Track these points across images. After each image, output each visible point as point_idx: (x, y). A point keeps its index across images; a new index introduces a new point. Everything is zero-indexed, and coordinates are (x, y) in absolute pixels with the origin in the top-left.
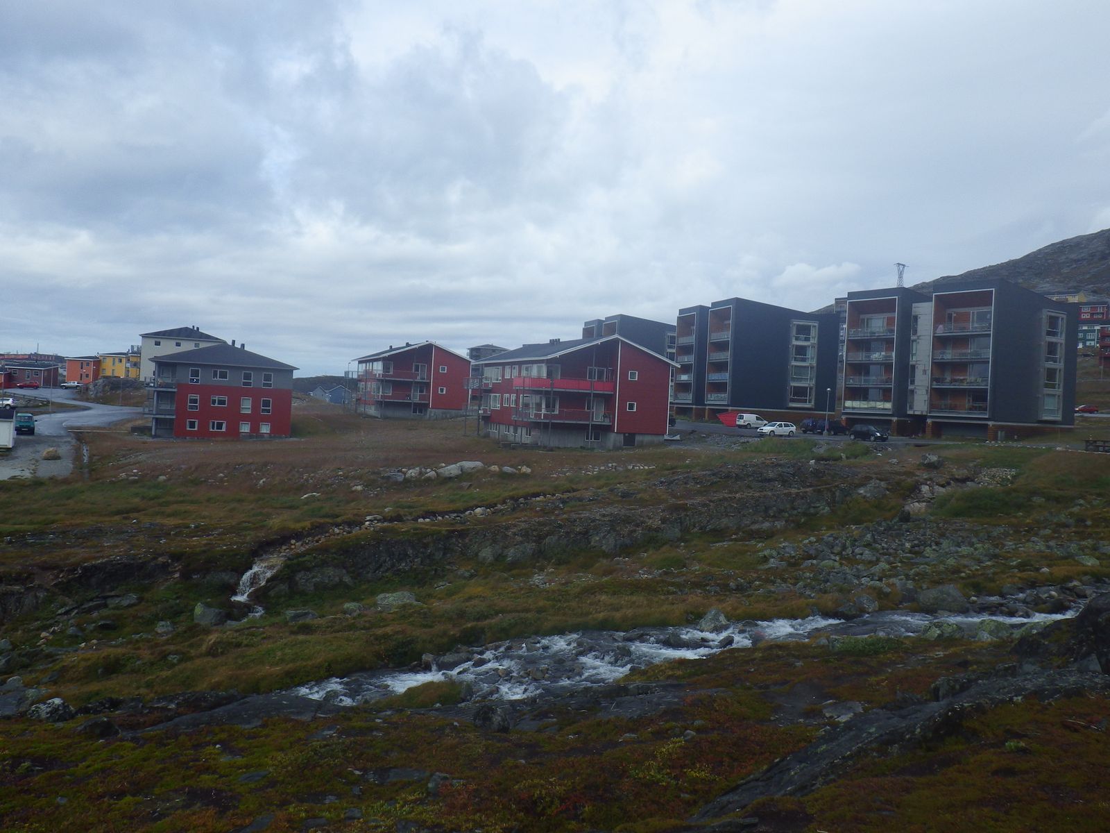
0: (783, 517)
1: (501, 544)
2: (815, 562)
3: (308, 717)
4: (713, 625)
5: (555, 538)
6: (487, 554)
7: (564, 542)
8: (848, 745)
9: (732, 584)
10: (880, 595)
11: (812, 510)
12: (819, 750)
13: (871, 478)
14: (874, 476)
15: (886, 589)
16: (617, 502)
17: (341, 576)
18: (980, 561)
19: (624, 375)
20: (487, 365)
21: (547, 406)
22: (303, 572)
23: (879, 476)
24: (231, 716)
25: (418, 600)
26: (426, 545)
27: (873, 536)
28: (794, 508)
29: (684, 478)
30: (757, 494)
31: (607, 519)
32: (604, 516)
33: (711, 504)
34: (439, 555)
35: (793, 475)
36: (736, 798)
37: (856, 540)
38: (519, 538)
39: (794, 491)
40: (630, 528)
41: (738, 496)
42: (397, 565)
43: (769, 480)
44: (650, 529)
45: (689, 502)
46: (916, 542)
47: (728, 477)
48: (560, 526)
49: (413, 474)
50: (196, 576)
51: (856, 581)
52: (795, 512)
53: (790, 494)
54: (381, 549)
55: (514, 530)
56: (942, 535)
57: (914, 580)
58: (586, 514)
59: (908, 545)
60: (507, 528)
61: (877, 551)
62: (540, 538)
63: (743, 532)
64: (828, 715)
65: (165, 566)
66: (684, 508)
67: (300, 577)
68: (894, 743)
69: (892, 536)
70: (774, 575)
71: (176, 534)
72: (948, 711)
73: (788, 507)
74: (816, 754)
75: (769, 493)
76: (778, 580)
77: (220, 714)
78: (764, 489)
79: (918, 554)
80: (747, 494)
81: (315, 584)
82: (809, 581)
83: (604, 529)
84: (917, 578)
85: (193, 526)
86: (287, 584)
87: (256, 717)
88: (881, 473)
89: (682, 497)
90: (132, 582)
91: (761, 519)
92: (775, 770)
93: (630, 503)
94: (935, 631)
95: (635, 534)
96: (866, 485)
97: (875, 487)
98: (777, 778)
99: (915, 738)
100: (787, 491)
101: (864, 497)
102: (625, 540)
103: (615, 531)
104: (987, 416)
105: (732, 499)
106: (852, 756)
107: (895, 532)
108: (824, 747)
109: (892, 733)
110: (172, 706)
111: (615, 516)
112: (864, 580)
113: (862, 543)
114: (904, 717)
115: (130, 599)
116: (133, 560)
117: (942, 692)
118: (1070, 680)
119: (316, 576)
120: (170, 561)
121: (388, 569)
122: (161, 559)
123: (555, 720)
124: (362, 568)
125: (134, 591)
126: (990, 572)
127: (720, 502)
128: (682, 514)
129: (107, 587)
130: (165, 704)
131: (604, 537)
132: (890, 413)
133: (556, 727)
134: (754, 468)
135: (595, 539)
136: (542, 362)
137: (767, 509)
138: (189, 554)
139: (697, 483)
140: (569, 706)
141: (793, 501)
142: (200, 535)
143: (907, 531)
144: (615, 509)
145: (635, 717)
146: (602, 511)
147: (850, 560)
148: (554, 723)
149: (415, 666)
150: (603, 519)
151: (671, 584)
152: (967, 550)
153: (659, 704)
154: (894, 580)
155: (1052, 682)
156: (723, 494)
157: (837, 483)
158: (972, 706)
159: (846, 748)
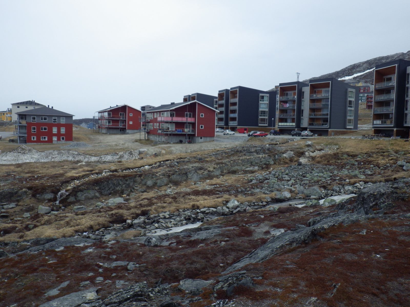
0: (257, 165)
1: (155, 179)
2: (268, 181)
3: (82, 245)
4: (233, 205)
5: (175, 176)
6: (150, 183)
7: (178, 177)
8: (278, 244)
9: (240, 190)
10: (291, 191)
11: (268, 163)
12: (268, 246)
13: (288, 150)
14: (289, 150)
15: (293, 189)
16: (197, 162)
17: (95, 193)
18: (325, 178)
19: (199, 115)
20: (148, 113)
22: (80, 192)
23: (291, 150)
24: (52, 246)
25: (124, 201)
26: (127, 180)
27: (289, 170)
28: (261, 162)
29: (222, 152)
30: (248, 157)
31: (193, 168)
33: (232, 161)
34: (131, 184)
35: (261, 150)
36: (239, 264)
37: (283, 173)
38: (161, 177)
39: (261, 156)
40: (202, 171)
41: (241, 158)
42: (116, 188)
43: (252, 152)
44: (209, 171)
45: (224, 161)
46: (304, 172)
47: (238, 151)
48: (176, 172)
50: (38, 195)
51: (283, 187)
52: (261, 163)
53: (259, 157)
54: (110, 182)
55: (160, 173)
56: (313, 170)
57: (302, 186)
58: (186, 167)
59: (301, 173)
60: (157, 173)
61: (290, 176)
62: (169, 176)
63: (243, 171)
64: (272, 234)
65: (25, 192)
66: (222, 163)
67: (79, 194)
68: (294, 242)
69: (295, 171)
70: (254, 186)
71: (29, 180)
72: (313, 230)
73: (259, 161)
74: (267, 247)
75: (252, 157)
76: (256, 188)
77: (47, 246)
78: (250, 155)
79: (304, 177)
80: (244, 157)
81: (85, 196)
82: (266, 188)
83: (193, 172)
84: (304, 185)
85: (36, 176)
86: (74, 197)
87: (61, 246)
88: (291, 148)
89: (221, 159)
90: (13, 199)
91: (249, 166)
92: (253, 254)
93: (202, 162)
94: (310, 203)
95: (204, 173)
96: (286, 153)
97: (289, 154)
98: (253, 257)
99: (301, 240)
100: (258, 156)
101: (286, 157)
102: (201, 175)
103: (197, 172)
104: (328, 127)
105: (239, 159)
106: (280, 247)
107: (296, 169)
108: (270, 245)
109: (293, 238)
110: (29, 244)
111: (197, 167)
112: (285, 186)
113: (285, 174)
114: (298, 233)
115: (12, 205)
116: (13, 190)
117: (311, 224)
118: (355, 217)
119: (85, 194)
120: (27, 190)
121: (113, 190)
122: (24, 190)
123: (175, 241)
124: (103, 190)
125: (14, 202)
126: (329, 182)
127: (234, 161)
128: (221, 165)
129: (3, 201)
130: (26, 243)
131: (193, 175)
132: (295, 127)
133: (175, 244)
134: (247, 148)
135: (190, 175)
136: (168, 111)
137: (251, 163)
138: (35, 187)
139: (226, 154)
140: (180, 236)
141: (261, 159)
142: (39, 180)
143: (301, 169)
144: (197, 165)
145: (204, 238)
146: (192, 165)
147: (281, 180)
148: (175, 242)
149: (124, 225)
150: (192, 168)
151: (217, 191)
152: (321, 174)
153: (212, 233)
154: (296, 186)
155: (348, 218)
156: (235, 158)
157: (276, 153)
158: (321, 228)
159: (277, 244)
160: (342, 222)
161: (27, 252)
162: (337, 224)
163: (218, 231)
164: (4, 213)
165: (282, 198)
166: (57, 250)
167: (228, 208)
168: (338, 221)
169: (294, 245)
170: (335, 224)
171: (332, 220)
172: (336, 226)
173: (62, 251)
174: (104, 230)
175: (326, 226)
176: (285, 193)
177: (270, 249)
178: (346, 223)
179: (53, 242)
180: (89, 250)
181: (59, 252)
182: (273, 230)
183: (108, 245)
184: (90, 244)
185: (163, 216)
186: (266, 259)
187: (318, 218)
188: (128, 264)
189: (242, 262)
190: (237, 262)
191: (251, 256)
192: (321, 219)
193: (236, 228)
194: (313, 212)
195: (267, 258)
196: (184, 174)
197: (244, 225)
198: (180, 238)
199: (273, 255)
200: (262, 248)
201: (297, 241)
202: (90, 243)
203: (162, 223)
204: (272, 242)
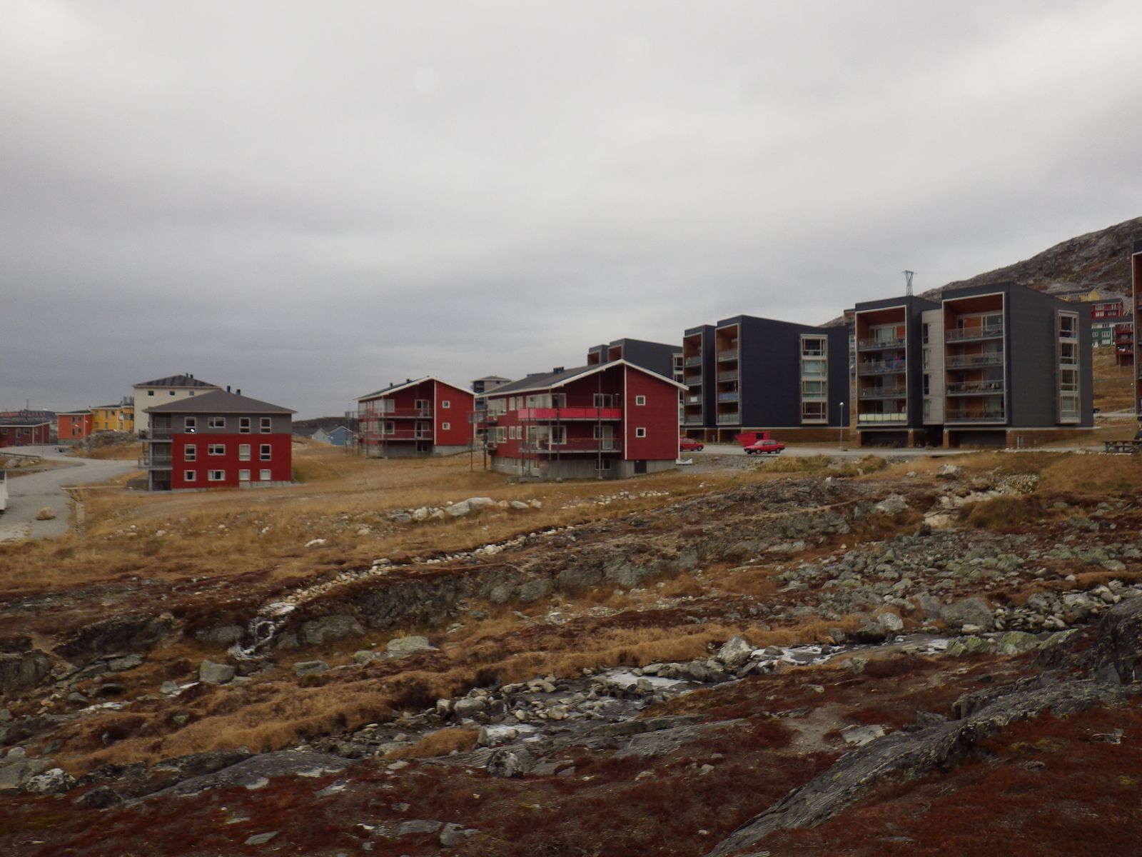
0: (802, 538)
1: (513, 581)
2: (836, 582)
3: (316, 773)
4: (734, 653)
5: (568, 572)
6: (499, 593)
7: (578, 575)
8: (863, 772)
9: (753, 610)
10: (903, 612)
11: (831, 529)
12: (835, 777)
13: (890, 493)
14: (892, 490)
15: (910, 606)
16: (631, 531)
17: (350, 625)
18: (1003, 571)
19: (631, 401)
20: (491, 398)
21: (555, 437)
22: (310, 622)
23: (897, 490)
24: (237, 777)
25: (431, 644)
26: (436, 587)
27: (894, 551)
28: (812, 528)
29: (698, 503)
30: (774, 516)
31: (620, 550)
32: (618, 546)
33: (727, 528)
34: (449, 597)
35: (810, 494)
36: (752, 832)
37: (876, 558)
38: (531, 575)
39: (811, 510)
40: (646, 556)
41: (754, 518)
42: (407, 608)
43: (785, 501)
44: (664, 557)
45: (705, 527)
46: (939, 556)
47: (743, 499)
48: (573, 560)
49: (420, 514)
50: (200, 632)
51: (878, 600)
52: (814, 531)
53: (806, 514)
54: (390, 593)
55: (527, 566)
56: (965, 547)
57: (936, 594)
58: (600, 545)
59: (930, 558)
60: (519, 564)
61: (899, 566)
62: (553, 573)
63: (762, 555)
64: (849, 740)
65: (167, 624)
66: (701, 534)
67: (309, 628)
68: (909, 766)
69: (914, 551)
70: (795, 597)
71: (179, 590)
72: (963, 730)
73: (806, 526)
74: (832, 782)
75: (786, 514)
76: (799, 603)
77: (224, 775)
78: (780, 510)
79: (941, 568)
80: (763, 515)
81: (324, 634)
82: (831, 602)
83: (619, 560)
84: (941, 593)
85: (194, 580)
86: (295, 635)
87: (262, 776)
88: (899, 487)
89: (697, 523)
90: (135, 642)
91: (779, 541)
92: (791, 801)
93: (644, 532)
94: (960, 647)
95: (652, 564)
96: (884, 499)
97: (893, 502)
98: (793, 809)
99: (930, 761)
100: (804, 510)
101: (883, 512)
102: (641, 570)
103: (630, 561)
104: (1004, 423)
105: (748, 522)
106: (867, 782)
107: (916, 547)
108: (839, 774)
109: (907, 756)
110: (176, 769)
111: (629, 546)
112: (886, 598)
113: (884, 560)
114: (920, 739)
115: (133, 660)
116: (134, 619)
117: (963, 711)
118: (1085, 691)
119: (325, 625)
120: (172, 618)
121: (398, 615)
122: (163, 616)
123: (571, 761)
124: (372, 614)
125: (137, 651)
126: (1015, 582)
127: (736, 526)
128: (699, 540)
129: (109, 649)
130: (169, 768)
131: (619, 569)
132: (906, 424)
133: (573, 768)
134: (769, 489)
135: (610, 570)
136: (546, 391)
137: (784, 530)
138: (192, 610)
139: (712, 508)
140: (586, 746)
141: (811, 520)
142: (203, 589)
143: (929, 545)
144: (629, 539)
145: (651, 754)
146: (615, 541)
147: (873, 578)
148: (571, 765)
149: (430, 713)
150: (617, 550)
151: (690, 613)
152: (991, 561)
153: (675, 739)
154: (918, 596)
155: (1066, 695)
156: (739, 517)
157: (854, 500)
158: (985, 724)
159: (861, 774)
160: (1050, 708)
161: (172, 793)
162: (1034, 713)
163: (692, 734)
164: (111, 681)
165: (879, 630)
166: (251, 787)
167: (721, 662)
168: (1038, 703)
169: (911, 774)
170: (1029, 714)
171: (1021, 699)
172: (1030, 719)
173: (263, 791)
174: (375, 727)
175: (1000, 720)
176: (885, 618)
177: (840, 786)
178: (1063, 711)
179: (240, 764)
180: (337, 788)
181: (254, 792)
182: (852, 729)
183: (388, 773)
184: (337, 771)
185: (537, 688)
186: (829, 817)
187: (983, 693)
188: (441, 829)
189: (760, 824)
190: (746, 826)
191: (784, 806)
192: (990, 697)
193: (741, 722)
194: (970, 673)
195: (833, 814)
196: (594, 566)
197: (767, 714)
198: (585, 751)
199: (848, 804)
200: (817, 783)
201: (918, 763)
202: (339, 766)
203: (536, 709)
204: (847, 767)
